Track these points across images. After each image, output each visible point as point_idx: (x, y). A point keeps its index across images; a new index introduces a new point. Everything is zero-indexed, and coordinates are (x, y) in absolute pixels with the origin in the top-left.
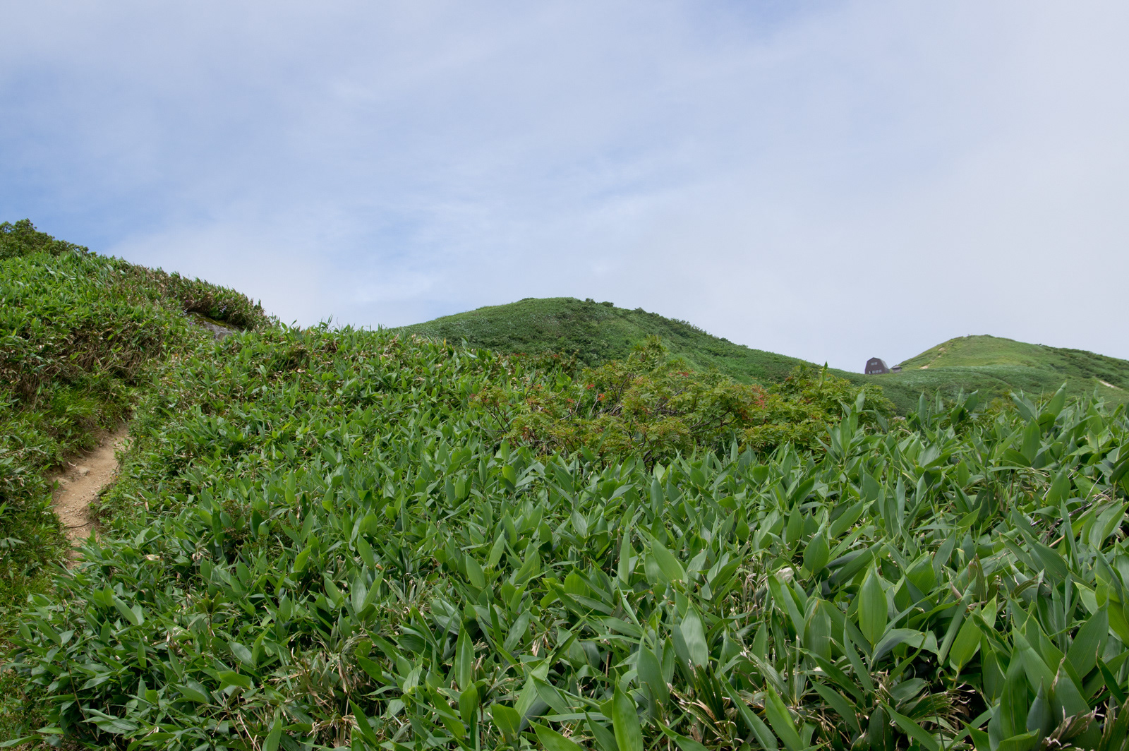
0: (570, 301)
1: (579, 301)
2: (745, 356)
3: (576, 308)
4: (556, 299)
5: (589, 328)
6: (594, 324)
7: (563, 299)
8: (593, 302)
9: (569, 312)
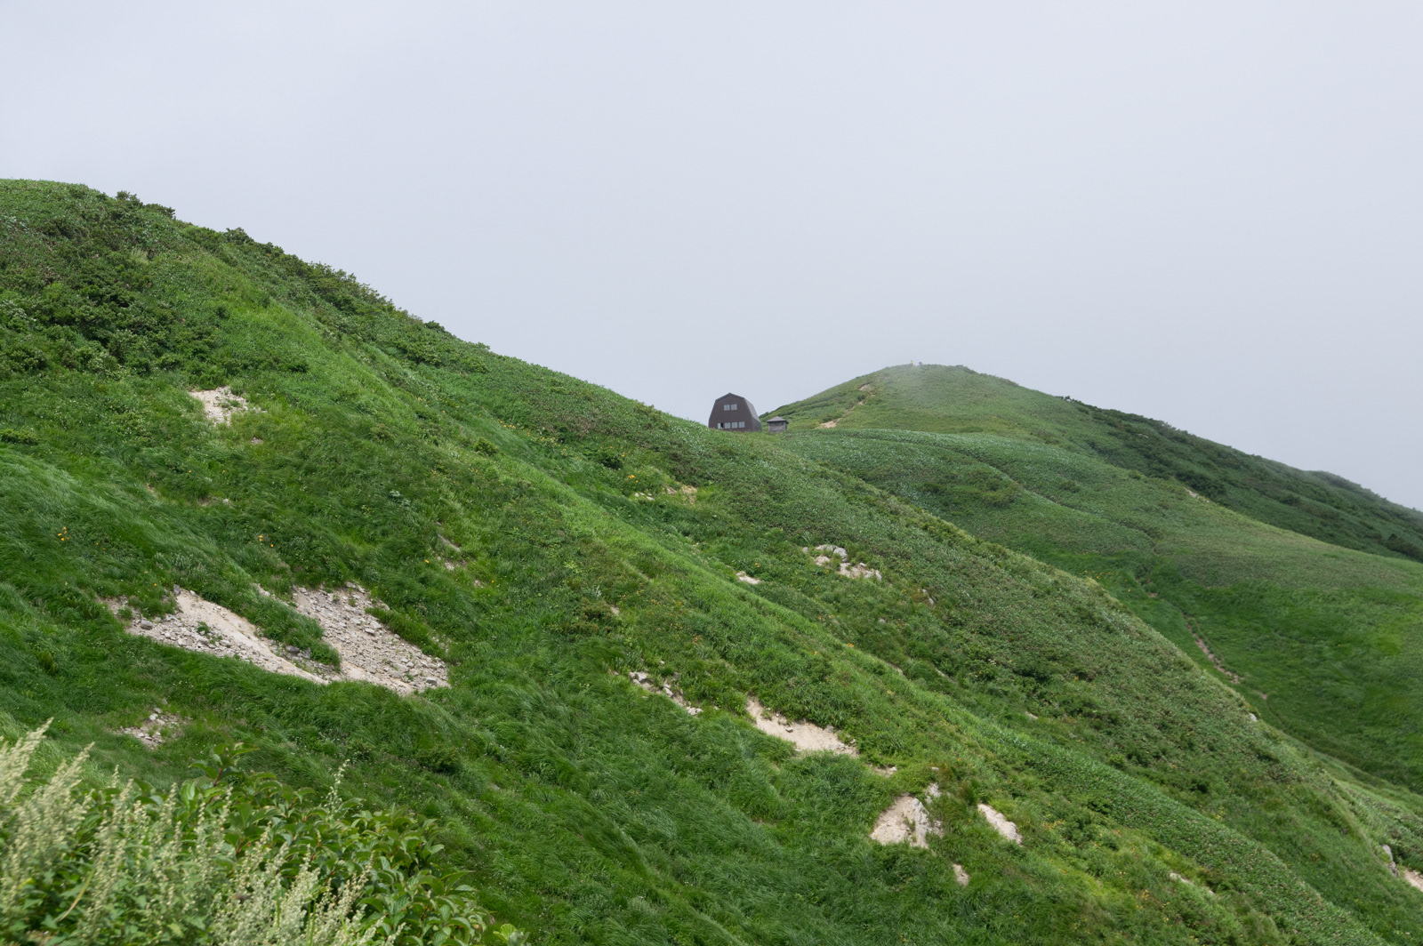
0: (78, 193)
1: (102, 197)
2: (484, 371)
3: (94, 211)
4: (42, 183)
5: (127, 266)
6: (139, 256)
7: (61, 186)
8: (136, 203)
9: (77, 222)
